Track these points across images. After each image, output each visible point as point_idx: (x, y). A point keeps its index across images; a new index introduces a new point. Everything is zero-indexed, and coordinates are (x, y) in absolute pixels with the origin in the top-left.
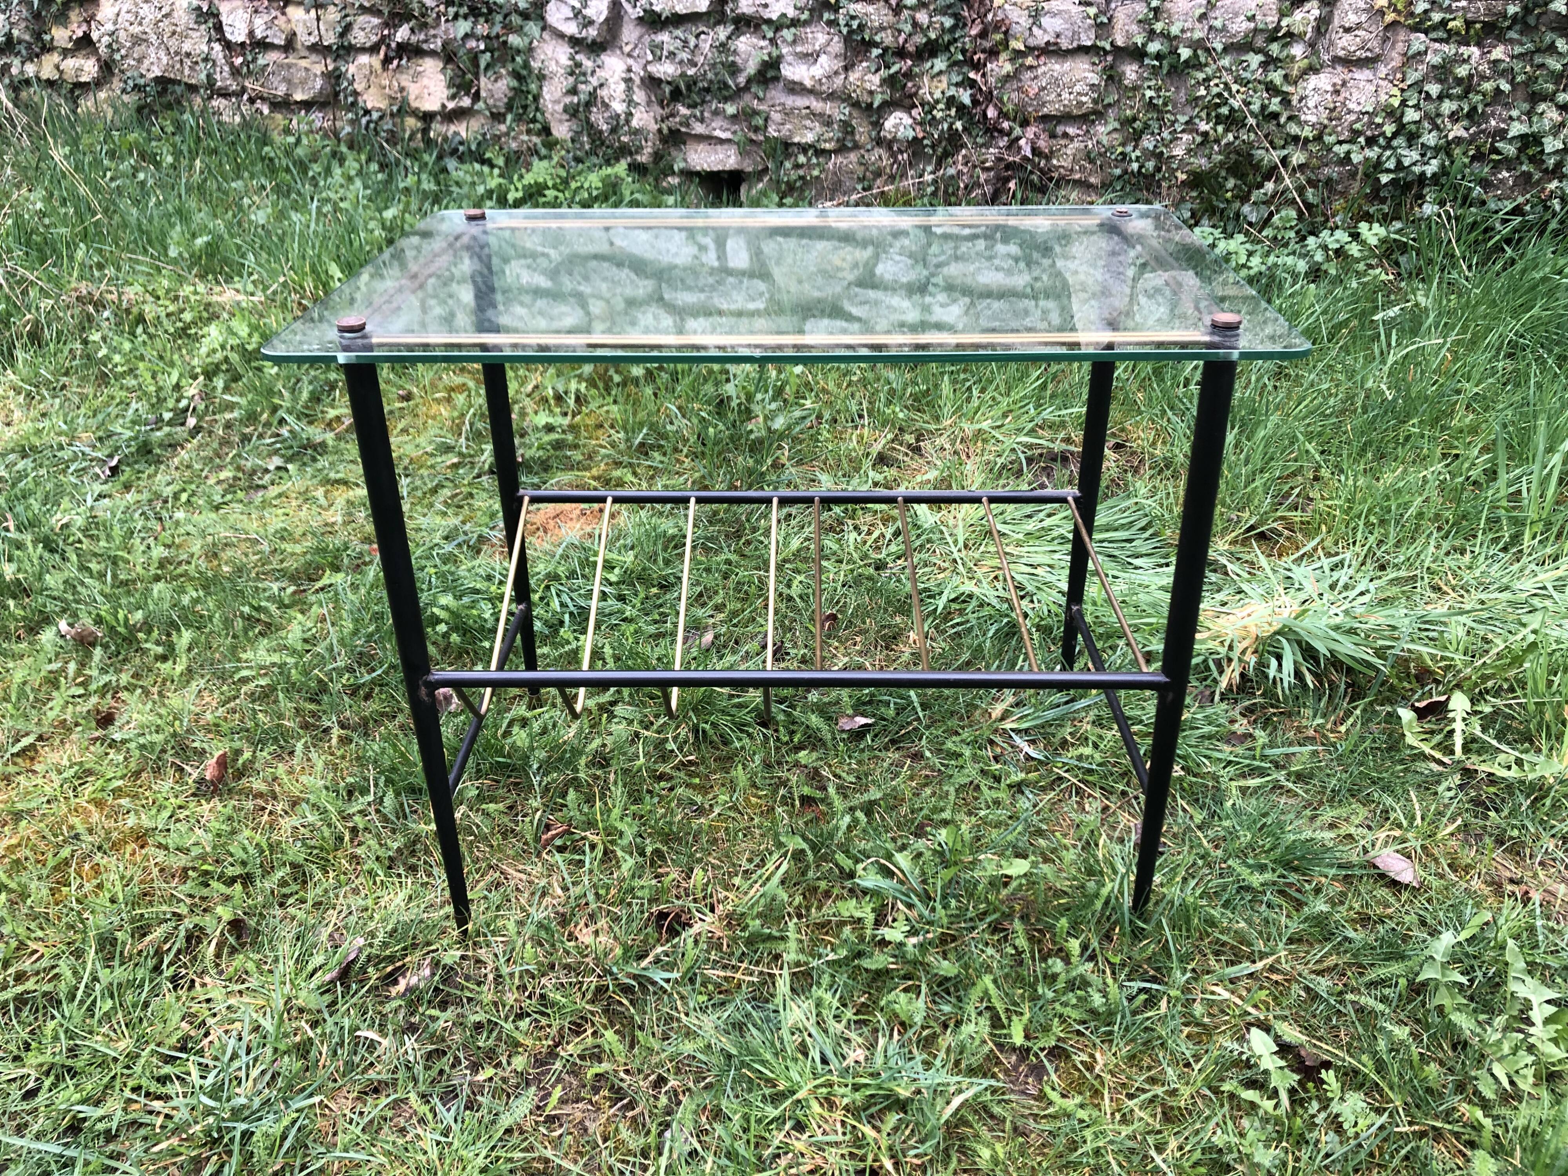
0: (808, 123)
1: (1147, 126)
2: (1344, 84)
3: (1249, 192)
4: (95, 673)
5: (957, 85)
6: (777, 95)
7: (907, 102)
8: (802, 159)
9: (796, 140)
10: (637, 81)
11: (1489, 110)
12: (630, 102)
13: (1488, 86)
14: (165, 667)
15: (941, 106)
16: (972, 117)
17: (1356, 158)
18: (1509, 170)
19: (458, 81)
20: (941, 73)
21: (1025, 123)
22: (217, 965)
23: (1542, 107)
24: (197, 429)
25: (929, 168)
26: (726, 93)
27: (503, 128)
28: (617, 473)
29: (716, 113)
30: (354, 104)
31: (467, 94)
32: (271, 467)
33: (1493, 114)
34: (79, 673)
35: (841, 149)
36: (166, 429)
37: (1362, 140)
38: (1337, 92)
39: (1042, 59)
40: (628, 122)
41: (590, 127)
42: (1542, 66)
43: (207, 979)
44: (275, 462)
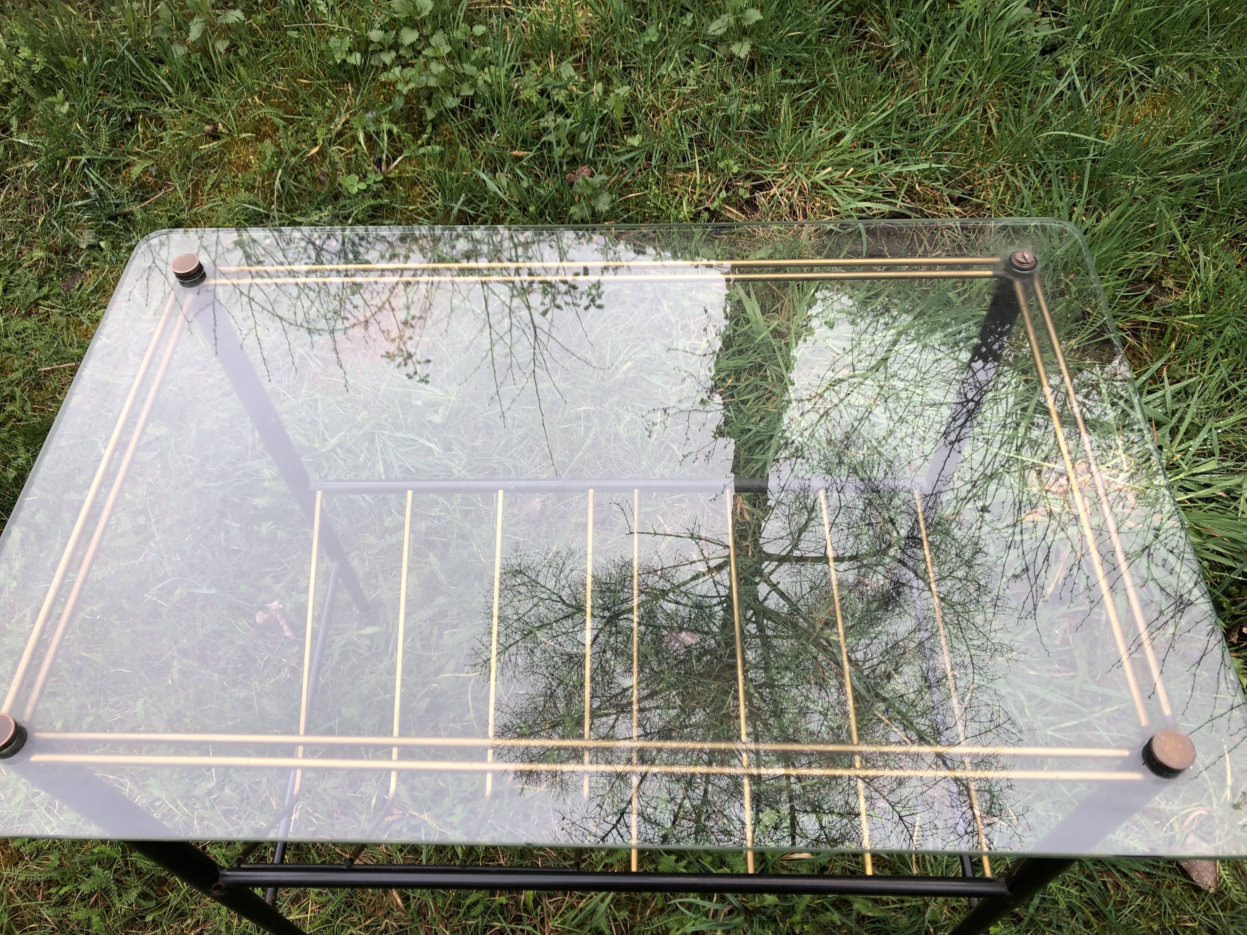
44: (86, 239)
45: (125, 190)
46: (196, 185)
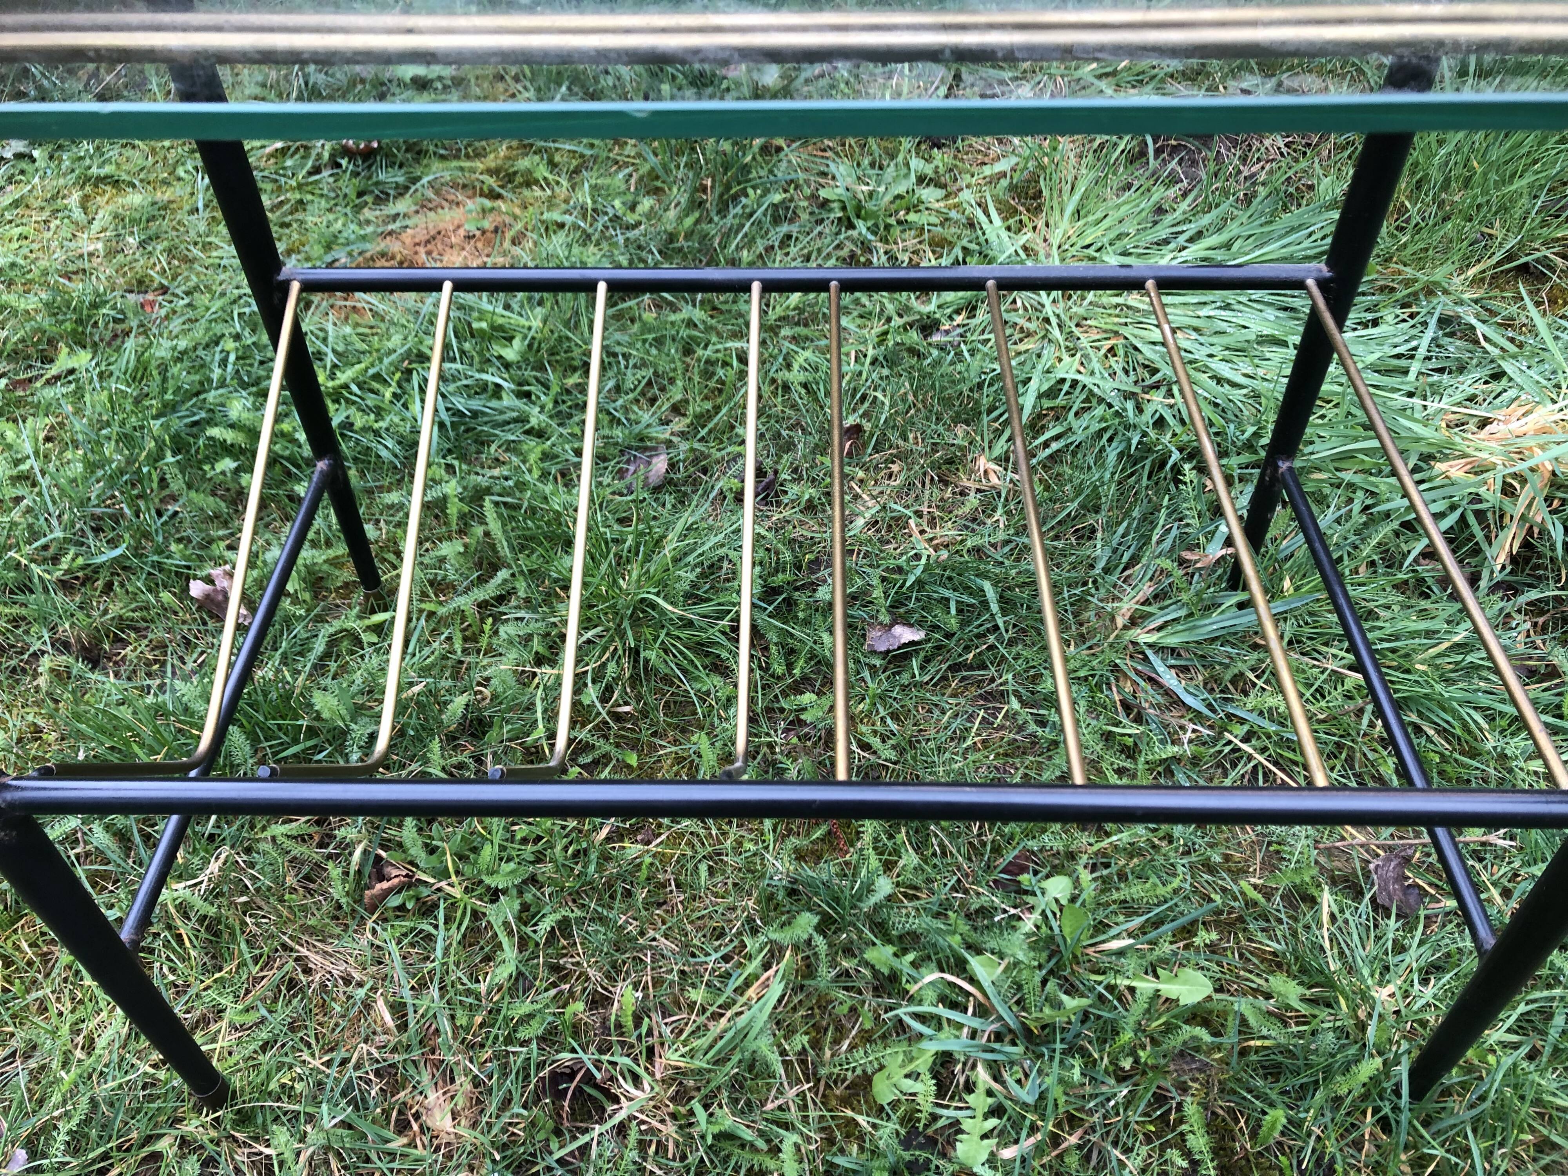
28: (524, 163)
44: (14, 145)
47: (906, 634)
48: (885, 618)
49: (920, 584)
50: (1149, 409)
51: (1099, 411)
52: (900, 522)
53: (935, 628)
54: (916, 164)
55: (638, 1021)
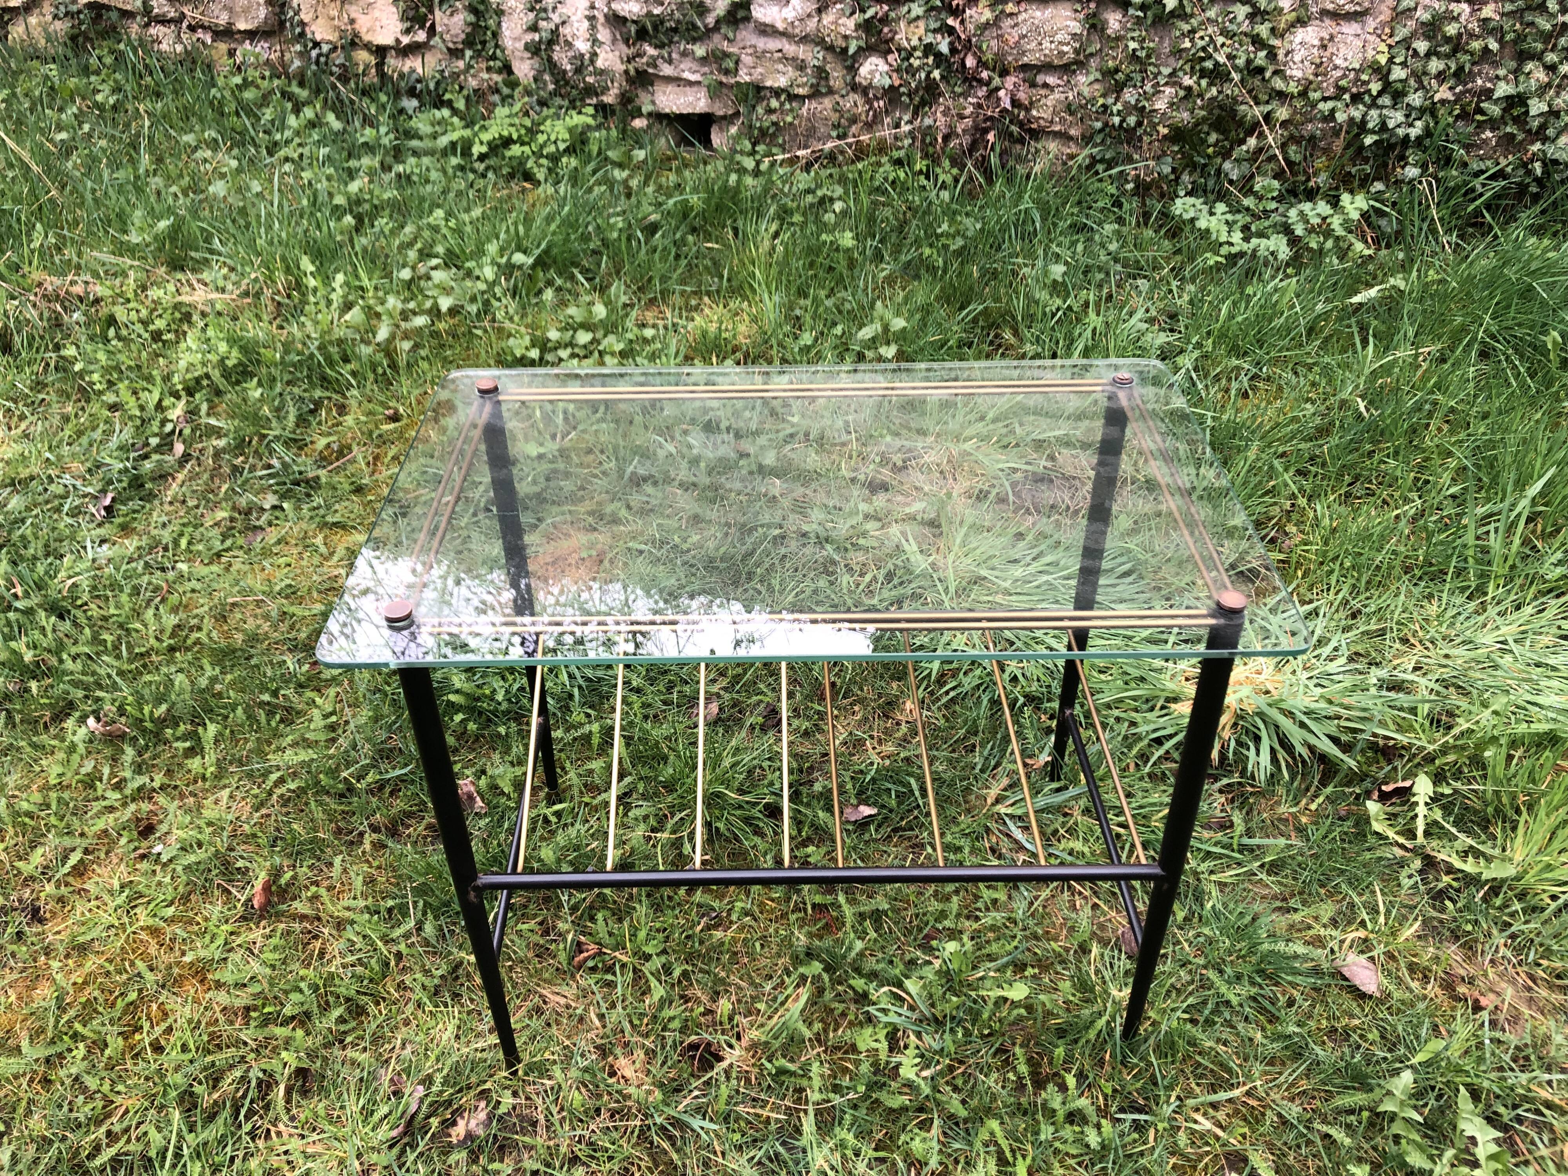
0: (780, 67)
1: (1129, 78)
2: (1332, 38)
3: (1232, 149)
4: (128, 774)
5: (935, 31)
6: (747, 36)
7: (883, 47)
8: (774, 104)
9: (768, 83)
10: (601, 19)
11: (1476, 69)
12: (595, 41)
13: (1476, 45)
14: (195, 764)
15: (918, 54)
16: (950, 65)
17: (1341, 117)
18: (1493, 130)
19: (411, 14)
20: (918, 18)
21: (1004, 73)
22: (288, 1110)
23: (1529, 66)
24: (186, 457)
25: (906, 118)
26: (694, 34)
27: (461, 64)
28: (611, 507)
29: (684, 54)
30: (302, 34)
31: (422, 27)
32: (267, 506)
33: (1480, 73)
34: (113, 775)
35: (815, 94)
36: (155, 457)
37: (1347, 96)
38: (1324, 47)
39: (1023, 5)
40: (592, 62)
41: (552, 66)
42: (1532, 24)
43: (281, 1127)
44: (270, 500)
45: (309, 461)
46: (376, 458)
47: (866, 811)
48: (854, 801)
49: (873, 780)
50: (1008, 670)
51: (978, 672)
52: (860, 742)
53: (883, 806)
54: (863, 507)
55: (731, 1019)
